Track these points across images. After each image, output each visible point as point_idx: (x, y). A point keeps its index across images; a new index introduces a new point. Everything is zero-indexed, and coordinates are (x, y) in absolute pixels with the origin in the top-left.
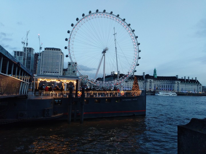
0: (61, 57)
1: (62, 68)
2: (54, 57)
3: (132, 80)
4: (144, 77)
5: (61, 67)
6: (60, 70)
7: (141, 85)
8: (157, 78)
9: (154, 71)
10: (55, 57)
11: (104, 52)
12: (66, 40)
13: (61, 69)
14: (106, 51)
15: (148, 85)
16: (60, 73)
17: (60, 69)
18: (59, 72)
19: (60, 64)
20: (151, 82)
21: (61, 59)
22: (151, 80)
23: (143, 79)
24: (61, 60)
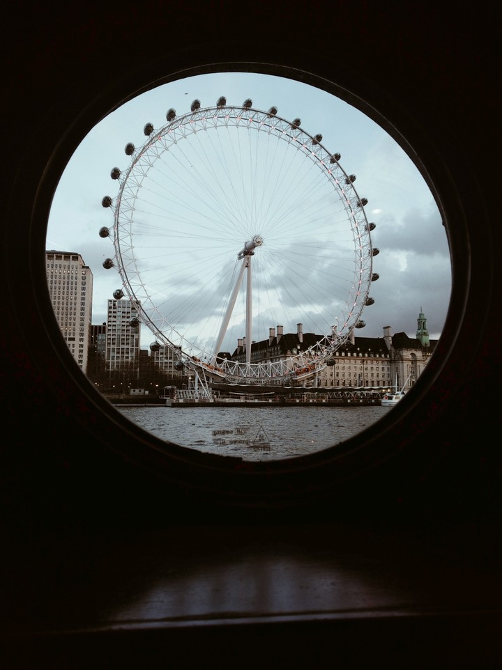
0: (84, 284)
1: (86, 322)
2: (57, 285)
3: (346, 355)
4: (389, 342)
5: (82, 319)
6: (78, 331)
7: (380, 372)
8: (429, 345)
9: (417, 322)
10: (62, 285)
11: (248, 252)
12: (107, 202)
13: (82, 325)
14: (256, 250)
15: (405, 371)
16: (81, 340)
17: (78, 327)
18: (77, 337)
19: (79, 306)
20: (414, 361)
21: (83, 289)
22: (413, 351)
23: (386, 352)
24: (83, 294)
